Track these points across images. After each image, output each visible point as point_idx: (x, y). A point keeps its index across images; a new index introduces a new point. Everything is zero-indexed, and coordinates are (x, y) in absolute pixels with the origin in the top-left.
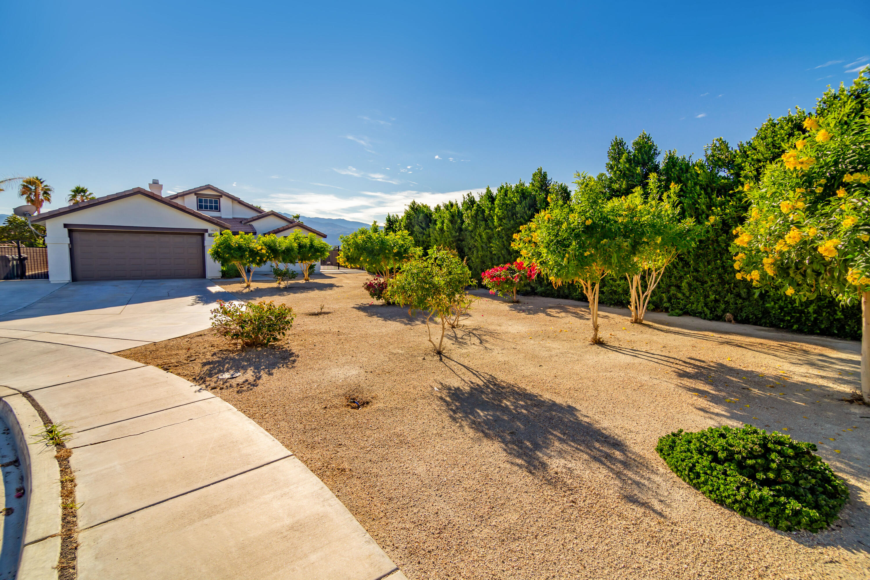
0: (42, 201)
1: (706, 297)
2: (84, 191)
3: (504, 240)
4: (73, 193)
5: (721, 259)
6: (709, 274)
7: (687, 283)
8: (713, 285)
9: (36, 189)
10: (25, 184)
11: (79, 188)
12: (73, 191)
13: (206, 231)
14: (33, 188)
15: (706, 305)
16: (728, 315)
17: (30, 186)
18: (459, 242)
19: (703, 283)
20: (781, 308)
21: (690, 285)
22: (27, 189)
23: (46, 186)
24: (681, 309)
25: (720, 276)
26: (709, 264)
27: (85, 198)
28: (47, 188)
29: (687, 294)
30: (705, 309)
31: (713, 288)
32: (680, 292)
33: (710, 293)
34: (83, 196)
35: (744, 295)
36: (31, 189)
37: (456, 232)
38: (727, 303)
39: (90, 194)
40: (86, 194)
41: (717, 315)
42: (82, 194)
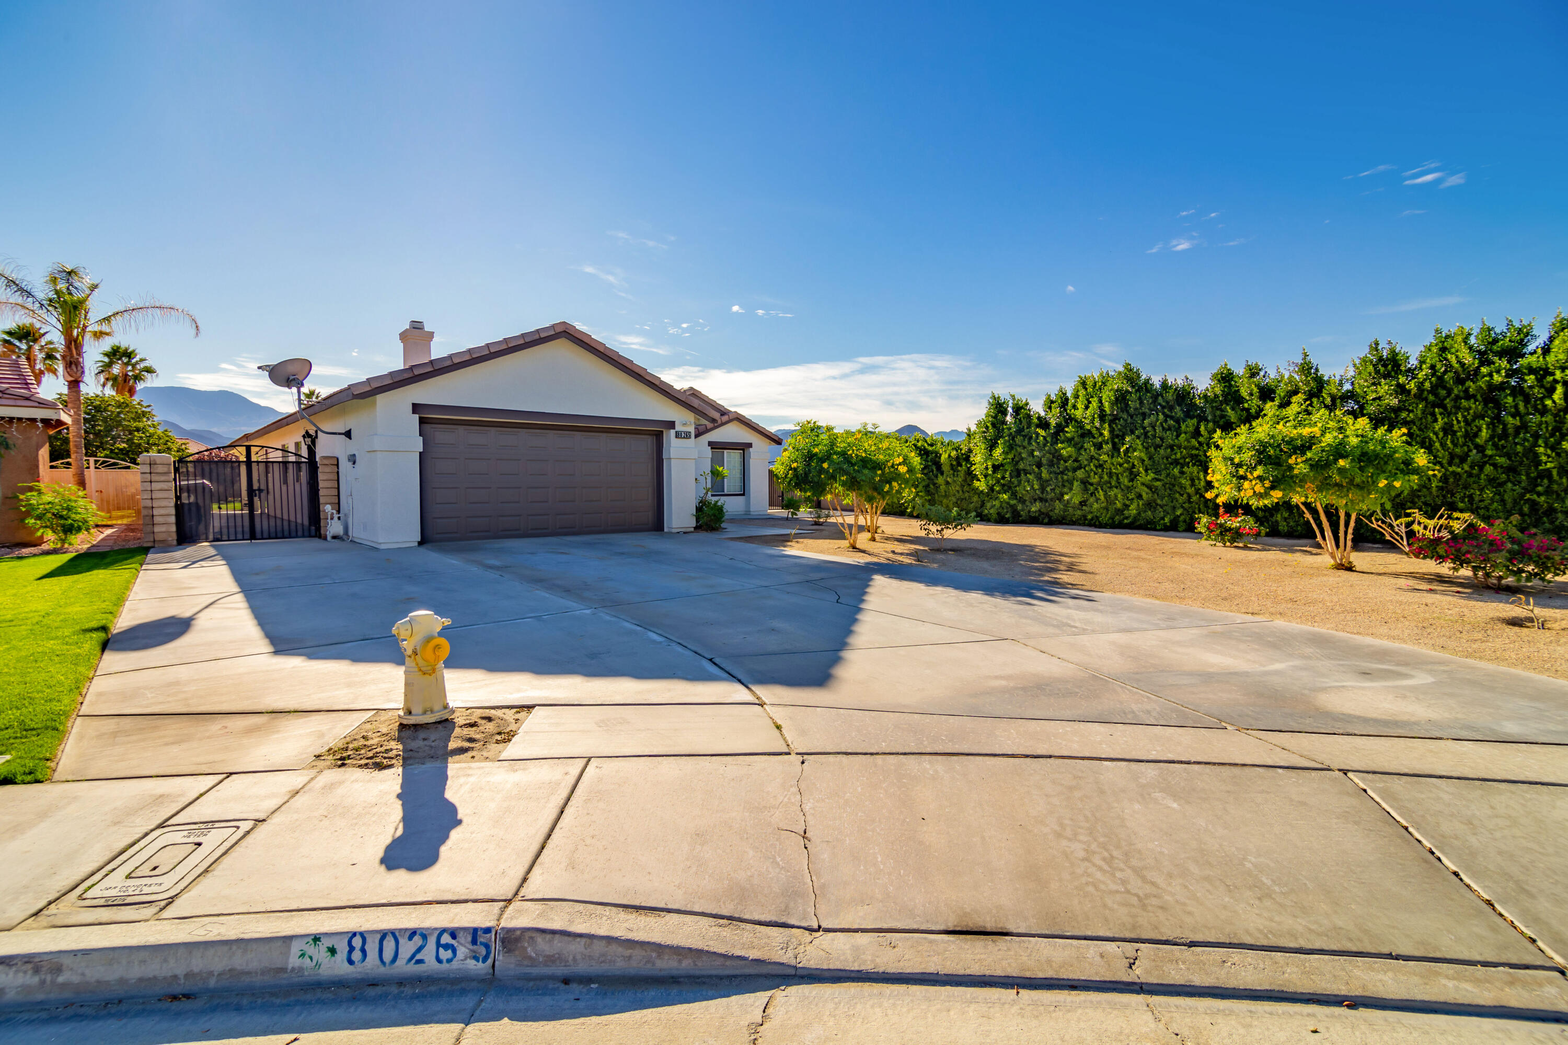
0: (42, 372)
2: (129, 354)
4: (106, 360)
9: (30, 348)
10: (7, 338)
11: (118, 348)
12: (106, 354)
13: (671, 425)
14: (24, 347)
17: (18, 343)
22: (11, 347)
23: (51, 343)
27: (130, 368)
28: (52, 346)
34: (127, 364)
36: (20, 349)
39: (142, 360)
40: (134, 361)
42: (125, 360)
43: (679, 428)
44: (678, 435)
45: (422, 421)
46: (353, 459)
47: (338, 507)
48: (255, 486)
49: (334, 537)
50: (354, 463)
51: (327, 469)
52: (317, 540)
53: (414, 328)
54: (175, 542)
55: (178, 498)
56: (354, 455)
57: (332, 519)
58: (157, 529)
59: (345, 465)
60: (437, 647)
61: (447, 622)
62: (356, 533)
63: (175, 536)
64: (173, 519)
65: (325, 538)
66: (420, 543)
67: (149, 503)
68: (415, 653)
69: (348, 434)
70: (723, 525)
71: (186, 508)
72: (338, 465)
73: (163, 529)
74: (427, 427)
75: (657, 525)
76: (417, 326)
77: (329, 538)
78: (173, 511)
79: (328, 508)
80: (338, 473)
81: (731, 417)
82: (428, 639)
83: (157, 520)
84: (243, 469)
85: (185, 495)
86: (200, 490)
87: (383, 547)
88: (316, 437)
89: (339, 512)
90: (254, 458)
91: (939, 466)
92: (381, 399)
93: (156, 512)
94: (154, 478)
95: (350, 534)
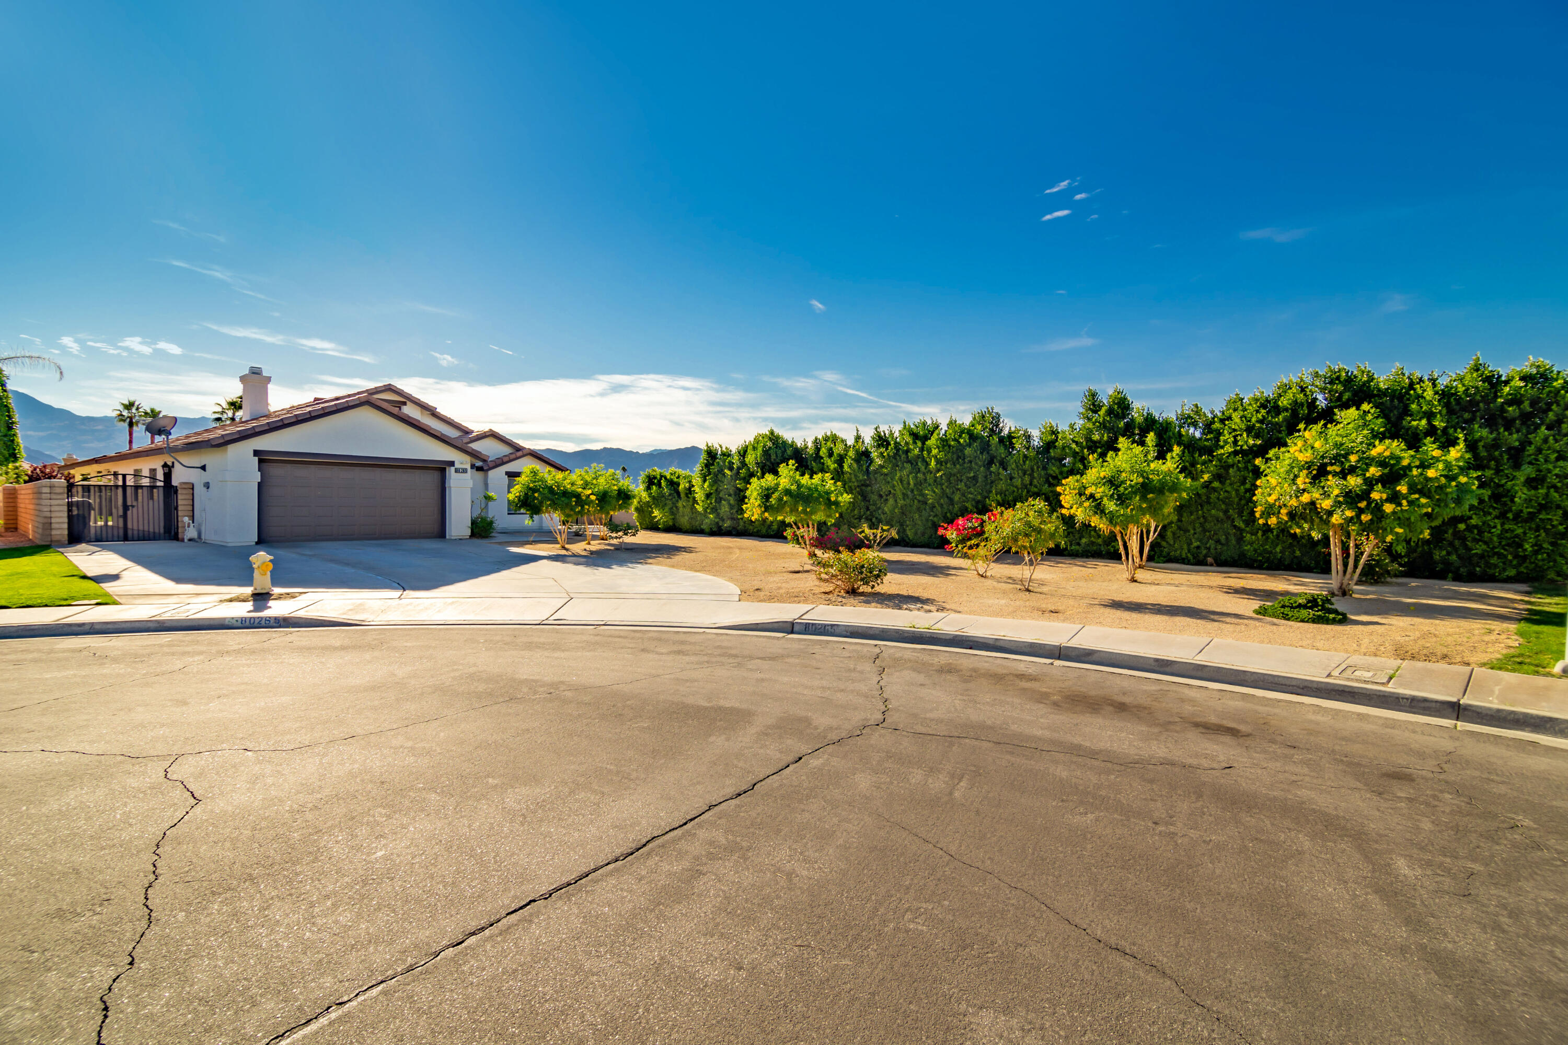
1: (1190, 544)
3: (944, 487)
5: (1202, 509)
6: (1193, 522)
7: (1172, 532)
8: (1195, 533)
13: (452, 464)
15: (1189, 551)
16: (1210, 560)
18: (864, 488)
19: (1187, 531)
20: (1255, 550)
21: (1174, 534)
24: (1164, 557)
25: (1202, 525)
26: (1191, 514)
29: (1172, 542)
30: (1189, 555)
31: (1196, 536)
32: (1164, 541)
33: (1193, 541)
35: (1223, 541)
37: (864, 475)
38: (1209, 549)
41: (1198, 561)
43: (457, 465)
44: (457, 471)
45: (260, 461)
46: (207, 486)
47: (193, 518)
48: (129, 503)
49: (190, 540)
50: (208, 488)
51: (184, 492)
52: (175, 541)
53: (254, 373)
54: (67, 542)
55: (69, 511)
56: (208, 483)
57: (189, 527)
58: (54, 532)
59: (199, 490)
60: (267, 565)
61: (272, 557)
62: (207, 536)
63: (66, 538)
64: (66, 526)
65: (183, 540)
66: (257, 543)
67: (48, 514)
68: (259, 567)
69: (203, 468)
70: (493, 534)
71: (75, 519)
72: (193, 489)
73: (58, 532)
74: (264, 465)
75: (441, 533)
76: (256, 372)
77: (186, 540)
78: (66, 520)
79: (186, 519)
80: (193, 494)
81: (525, 452)
82: (264, 563)
83: (54, 526)
84: (120, 491)
85: (74, 508)
86: (86, 506)
87: (230, 545)
88: (173, 466)
89: (193, 522)
90: (128, 483)
91: (678, 493)
92: (231, 448)
93: (53, 520)
94: (54, 496)
95: (203, 537)
